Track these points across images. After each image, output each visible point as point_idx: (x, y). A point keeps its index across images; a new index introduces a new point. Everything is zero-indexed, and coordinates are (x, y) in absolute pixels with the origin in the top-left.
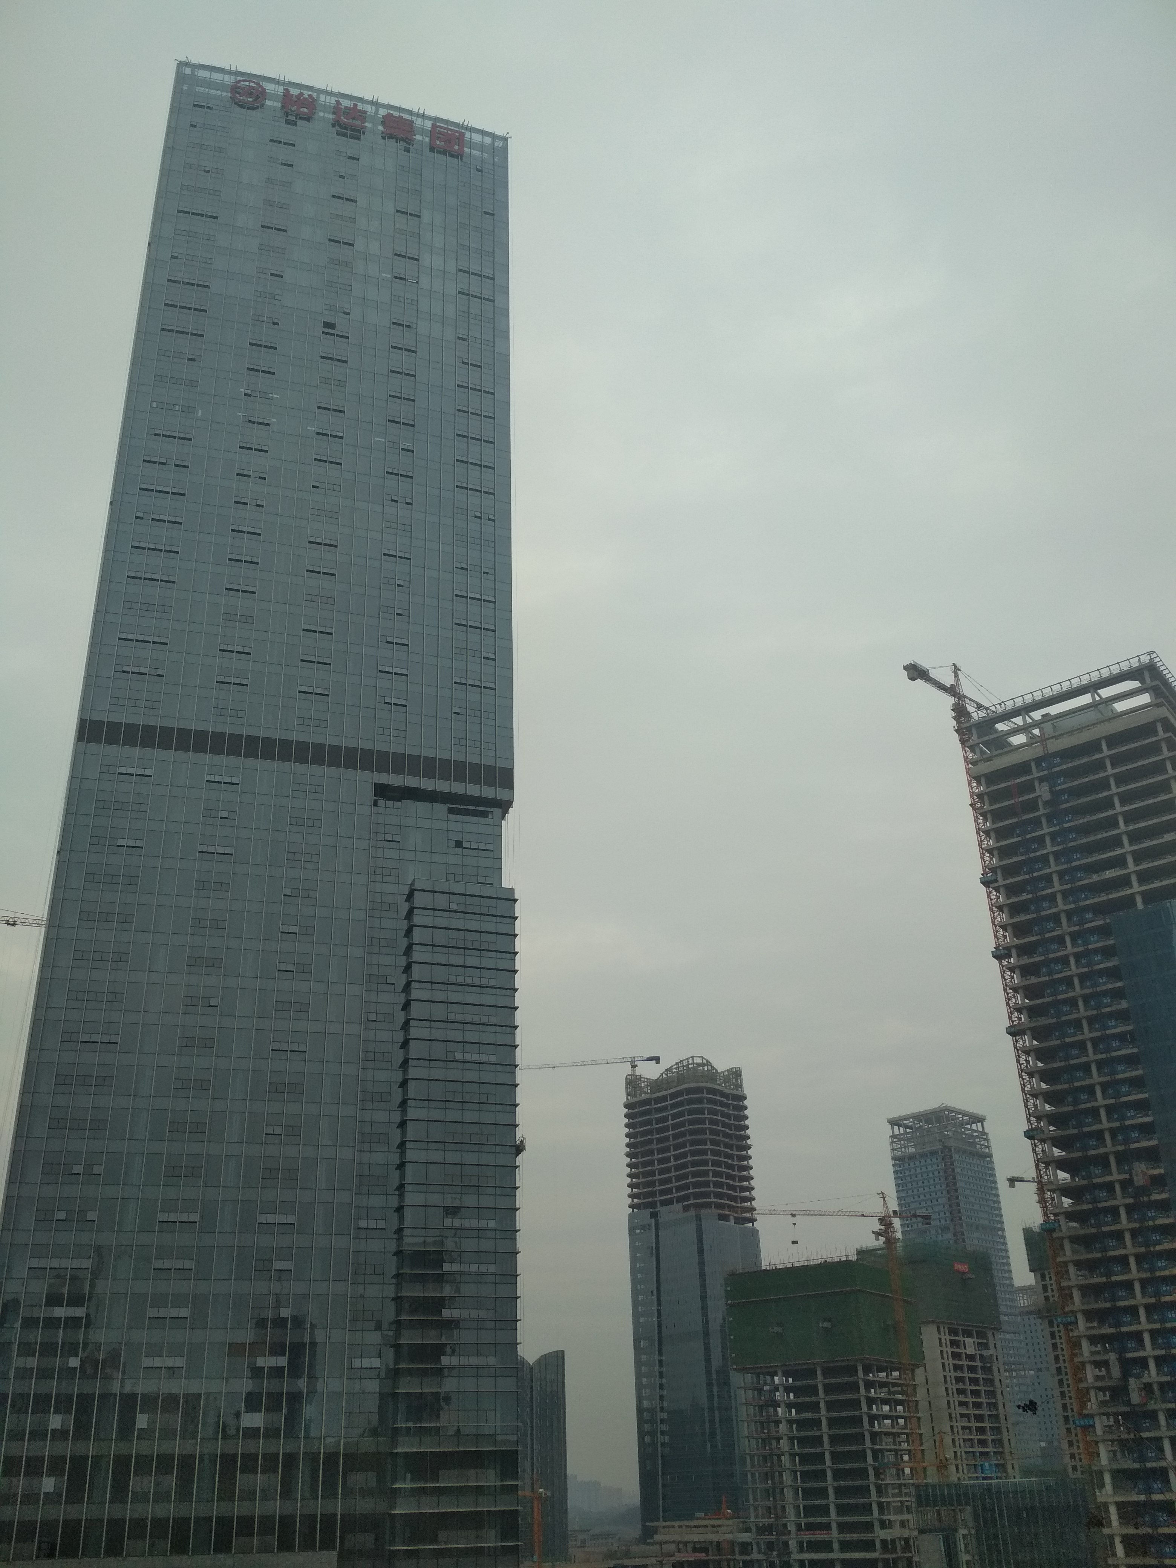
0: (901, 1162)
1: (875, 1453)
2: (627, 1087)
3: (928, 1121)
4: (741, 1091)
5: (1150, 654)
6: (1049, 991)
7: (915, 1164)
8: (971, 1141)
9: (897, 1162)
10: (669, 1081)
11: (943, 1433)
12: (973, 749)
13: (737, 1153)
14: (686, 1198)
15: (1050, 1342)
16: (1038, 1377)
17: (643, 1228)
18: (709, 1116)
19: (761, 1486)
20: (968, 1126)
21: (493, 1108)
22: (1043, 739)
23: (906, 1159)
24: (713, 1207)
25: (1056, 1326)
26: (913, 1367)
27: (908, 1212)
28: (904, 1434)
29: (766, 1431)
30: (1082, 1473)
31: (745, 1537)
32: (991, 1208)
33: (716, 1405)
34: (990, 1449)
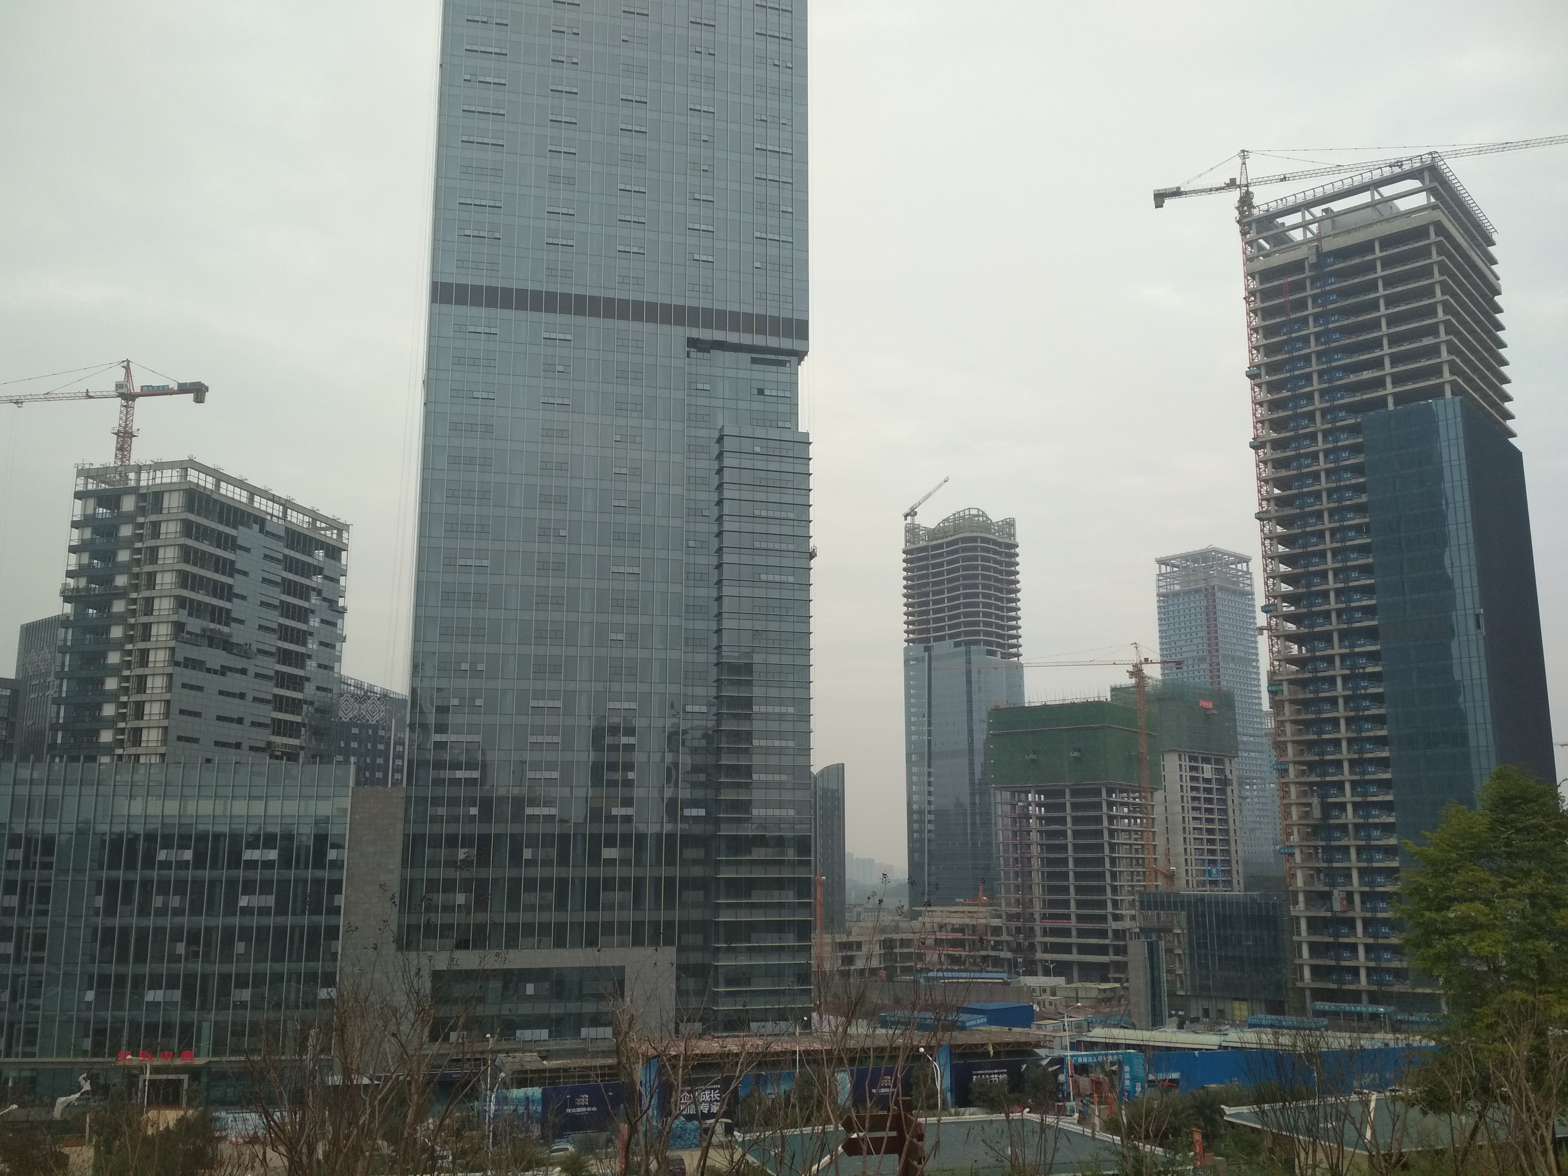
0: (1166, 599)
1: (1112, 860)
2: (906, 536)
3: (1195, 561)
4: (1014, 539)
5: (1432, 154)
6: (1298, 484)
7: (1178, 600)
8: (1235, 580)
9: (1162, 598)
10: (946, 530)
12: (1251, 242)
13: (1007, 596)
14: (958, 635)
17: (916, 659)
18: (982, 563)
19: (1012, 882)
20: (1233, 566)
21: (791, 619)
22: (1320, 237)
23: (1171, 596)
24: (982, 644)
26: (1153, 789)
29: (1018, 838)
31: (996, 922)
32: (1248, 641)
34: (1218, 857)
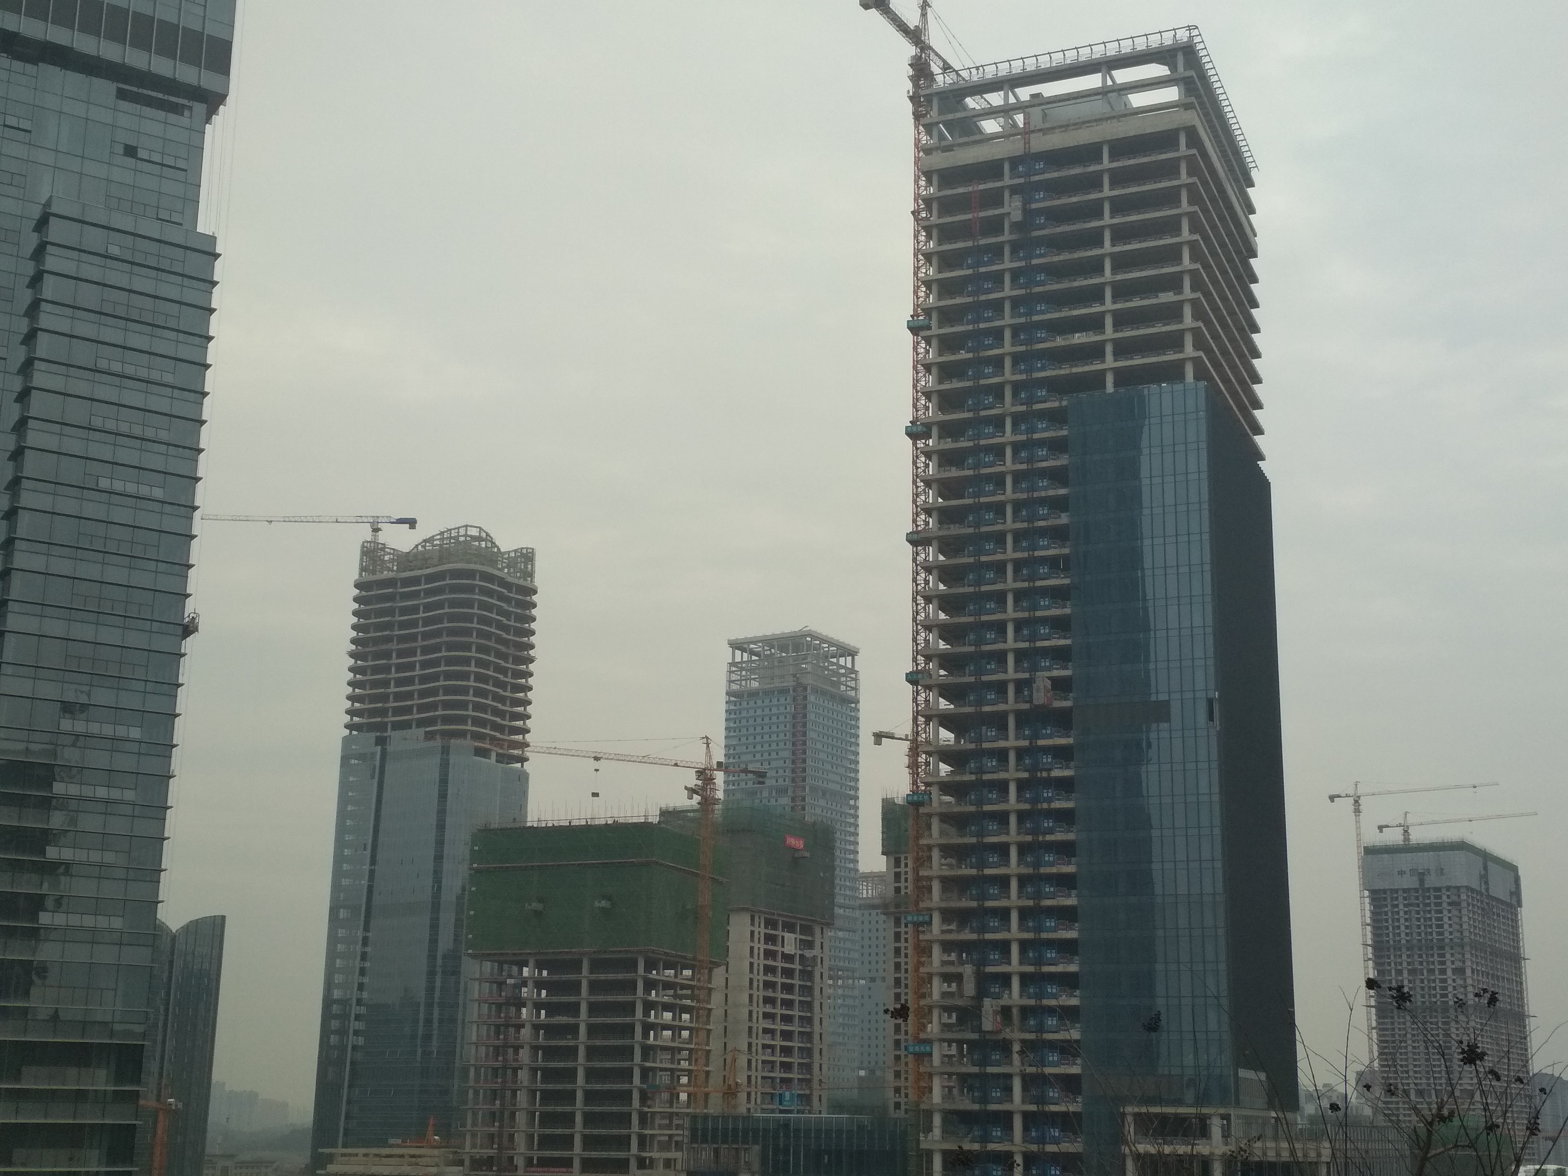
0: (738, 700)
1: (645, 1073)
2: (361, 560)
3: (783, 648)
4: (532, 581)
5: (1190, 30)
6: (971, 490)
7: (755, 703)
8: (835, 679)
9: (732, 699)
10: (427, 556)
11: (739, 1051)
12: (929, 129)
13: (513, 667)
14: (431, 721)
15: (892, 945)
16: (870, 989)
17: (362, 757)
18: (479, 612)
19: (485, 1107)
20: (834, 660)
21: (152, 565)
22: (1027, 132)
23: (745, 696)
24: (469, 736)
25: (903, 926)
26: (711, 966)
27: (736, 766)
28: (686, 1049)
29: (501, 1037)
30: (906, 1111)
31: (454, 1171)
32: (847, 768)
33: (436, 1000)
34: (795, 1075)
